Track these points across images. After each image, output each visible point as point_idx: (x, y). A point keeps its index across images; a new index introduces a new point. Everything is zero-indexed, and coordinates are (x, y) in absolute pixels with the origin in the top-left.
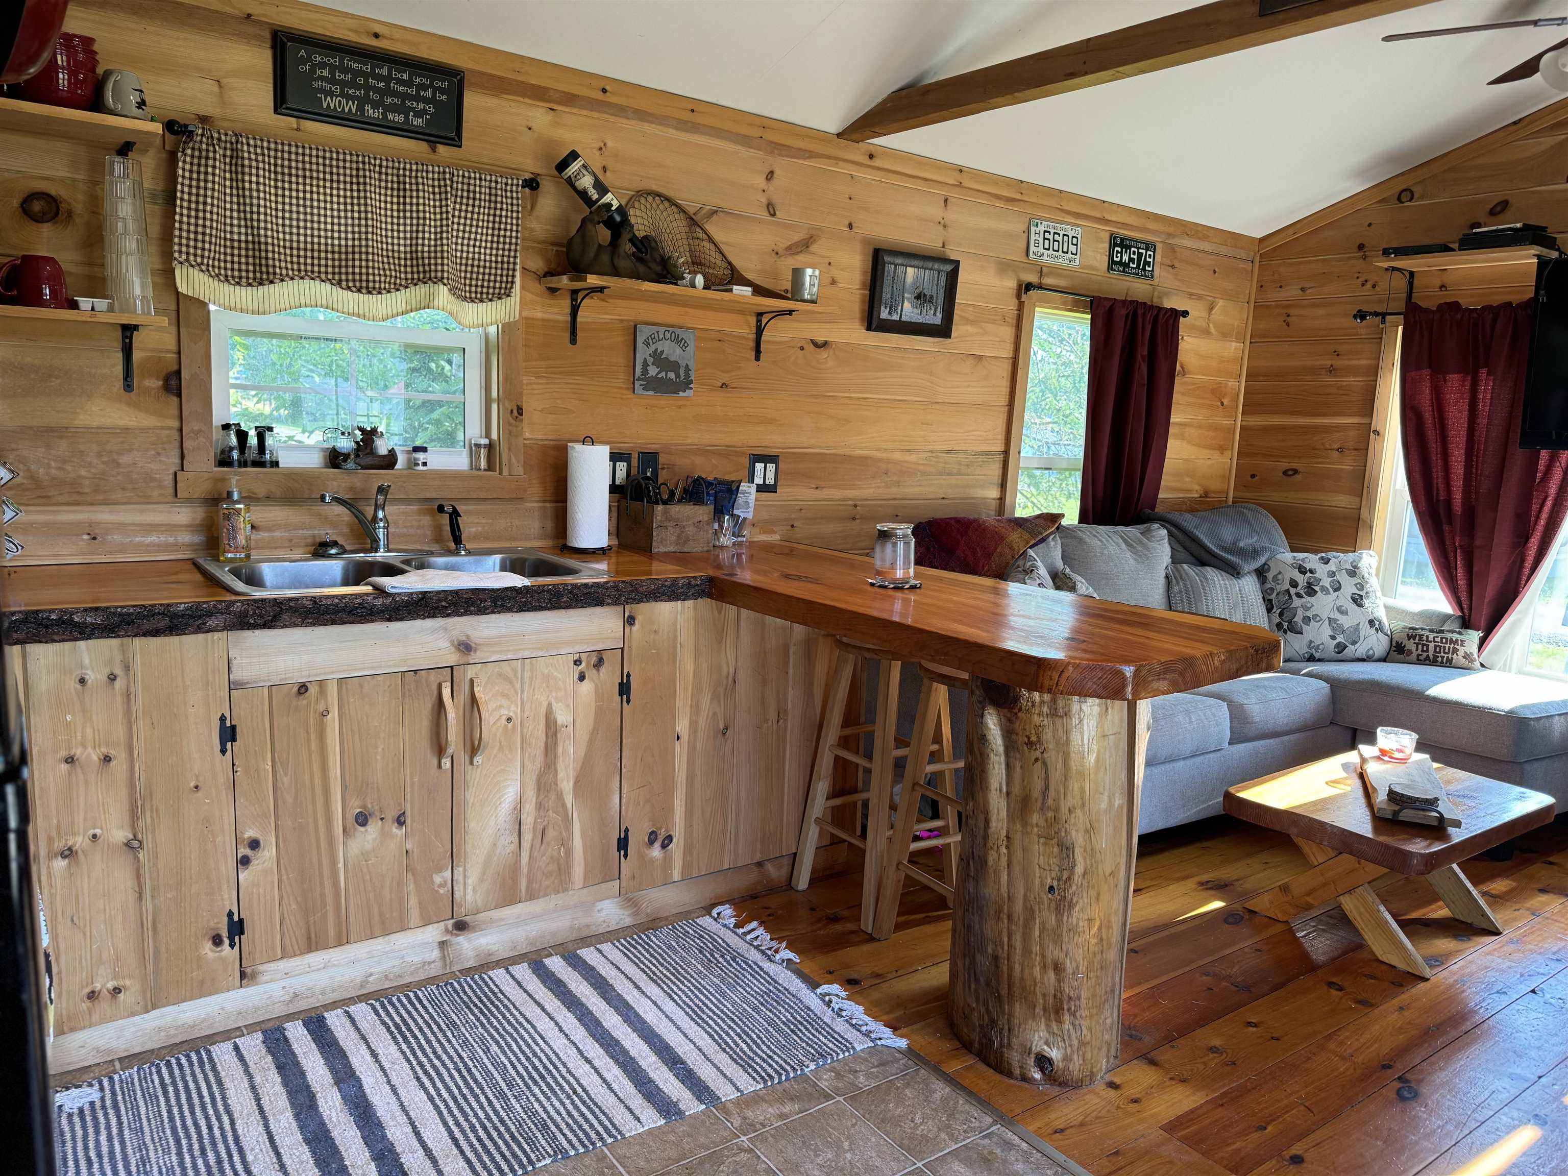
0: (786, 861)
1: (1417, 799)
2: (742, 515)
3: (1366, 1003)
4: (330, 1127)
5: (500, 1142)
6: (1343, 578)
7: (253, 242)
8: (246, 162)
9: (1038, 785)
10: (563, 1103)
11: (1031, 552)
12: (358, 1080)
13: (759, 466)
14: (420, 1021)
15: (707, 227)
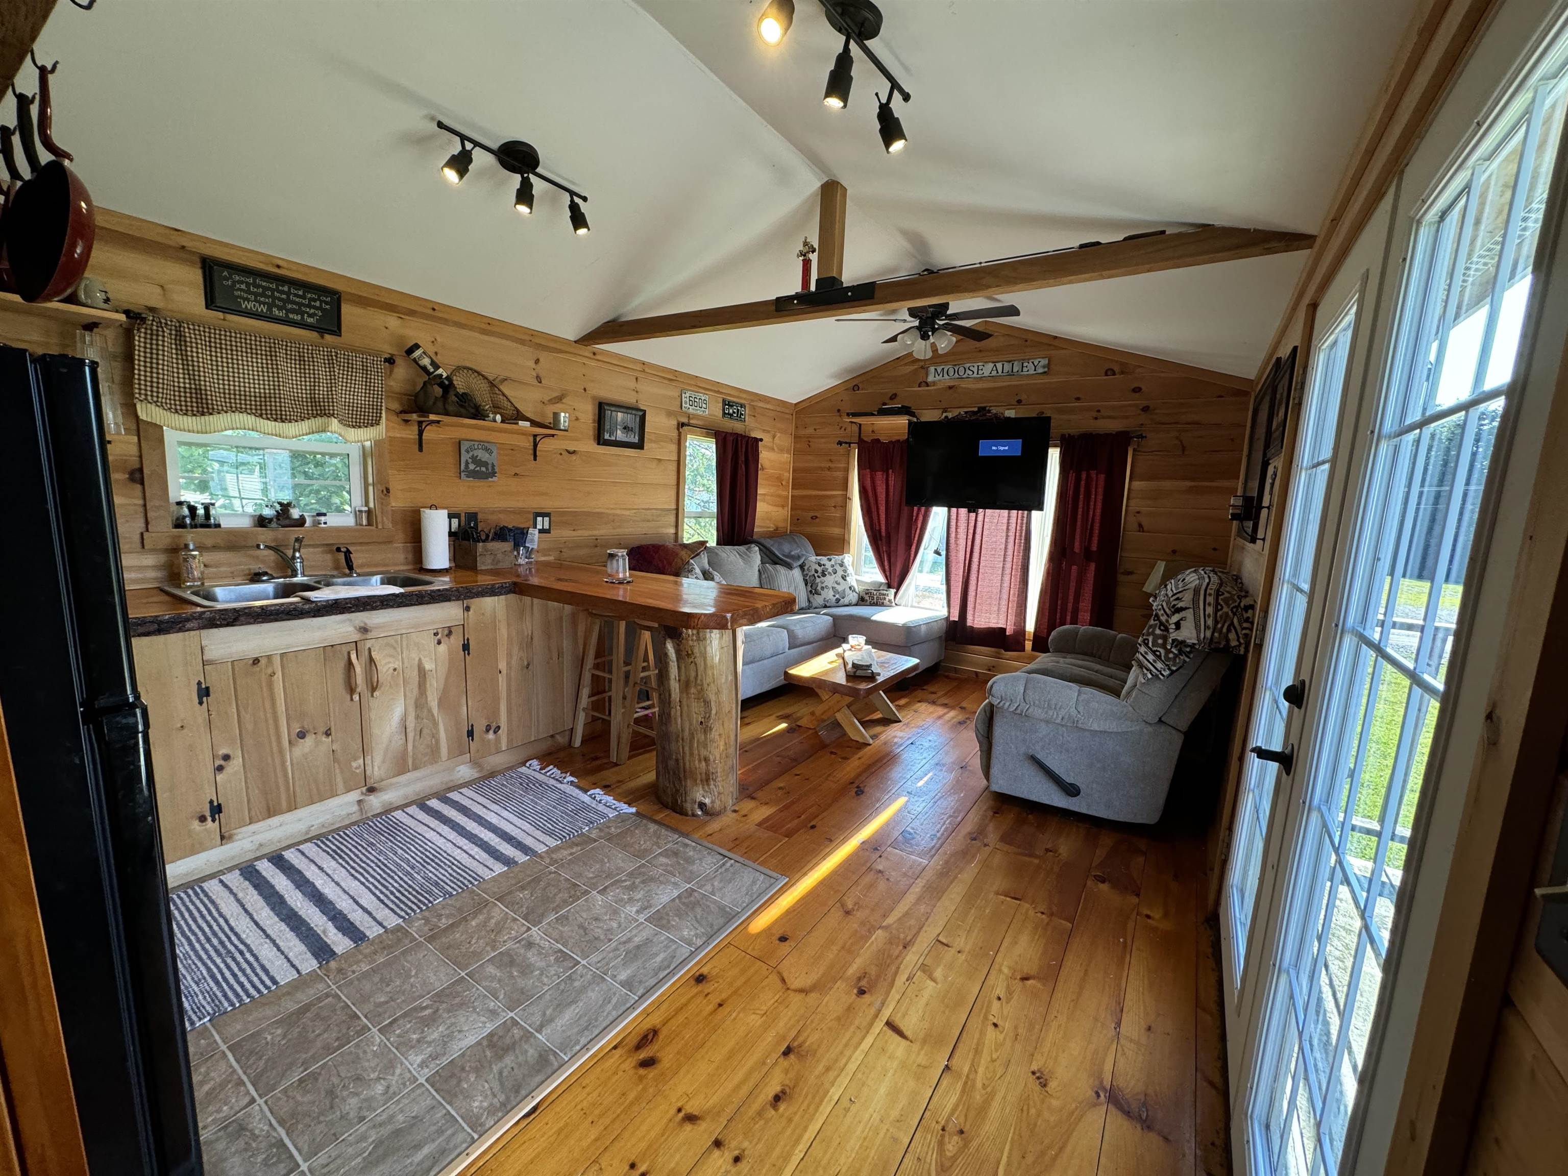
0: (568, 733)
1: (863, 666)
2: (531, 547)
3: (846, 758)
4: (297, 910)
5: (410, 896)
6: (838, 567)
7: (196, 389)
8: (188, 339)
9: (693, 674)
10: (446, 871)
11: (692, 561)
12: (313, 884)
13: (539, 519)
14: (350, 846)
15: (501, 387)
